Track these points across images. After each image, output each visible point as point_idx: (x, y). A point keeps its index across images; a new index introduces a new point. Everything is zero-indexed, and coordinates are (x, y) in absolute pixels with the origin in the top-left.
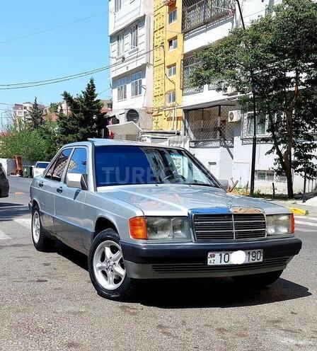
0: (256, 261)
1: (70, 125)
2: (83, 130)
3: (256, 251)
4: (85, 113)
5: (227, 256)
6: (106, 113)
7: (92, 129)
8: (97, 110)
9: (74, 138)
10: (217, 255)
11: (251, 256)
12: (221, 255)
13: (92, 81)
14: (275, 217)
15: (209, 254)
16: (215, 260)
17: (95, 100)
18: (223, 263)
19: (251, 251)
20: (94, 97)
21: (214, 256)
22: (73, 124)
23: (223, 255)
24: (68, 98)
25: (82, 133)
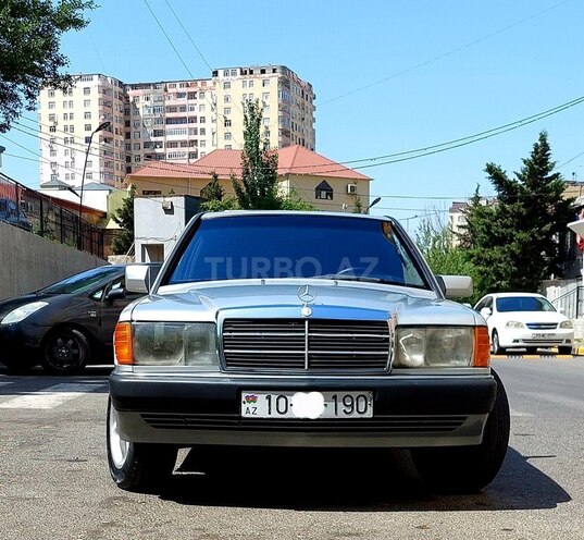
0: (355, 415)
1: (497, 229)
2: (522, 235)
3: (355, 394)
4: (528, 201)
5: (282, 401)
6: (573, 200)
7: (541, 234)
8: (553, 194)
9: (504, 252)
10: (261, 398)
11: (340, 405)
12: (269, 398)
13: (543, 138)
14: (430, 331)
15: (244, 395)
16: (257, 407)
17: (550, 174)
18: (275, 415)
19: (340, 395)
20: (548, 170)
21: (254, 400)
22: (505, 226)
23: (274, 398)
24: (496, 175)
25: (520, 241)
